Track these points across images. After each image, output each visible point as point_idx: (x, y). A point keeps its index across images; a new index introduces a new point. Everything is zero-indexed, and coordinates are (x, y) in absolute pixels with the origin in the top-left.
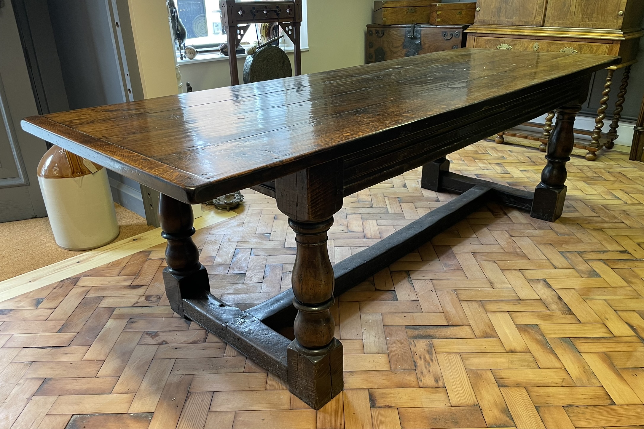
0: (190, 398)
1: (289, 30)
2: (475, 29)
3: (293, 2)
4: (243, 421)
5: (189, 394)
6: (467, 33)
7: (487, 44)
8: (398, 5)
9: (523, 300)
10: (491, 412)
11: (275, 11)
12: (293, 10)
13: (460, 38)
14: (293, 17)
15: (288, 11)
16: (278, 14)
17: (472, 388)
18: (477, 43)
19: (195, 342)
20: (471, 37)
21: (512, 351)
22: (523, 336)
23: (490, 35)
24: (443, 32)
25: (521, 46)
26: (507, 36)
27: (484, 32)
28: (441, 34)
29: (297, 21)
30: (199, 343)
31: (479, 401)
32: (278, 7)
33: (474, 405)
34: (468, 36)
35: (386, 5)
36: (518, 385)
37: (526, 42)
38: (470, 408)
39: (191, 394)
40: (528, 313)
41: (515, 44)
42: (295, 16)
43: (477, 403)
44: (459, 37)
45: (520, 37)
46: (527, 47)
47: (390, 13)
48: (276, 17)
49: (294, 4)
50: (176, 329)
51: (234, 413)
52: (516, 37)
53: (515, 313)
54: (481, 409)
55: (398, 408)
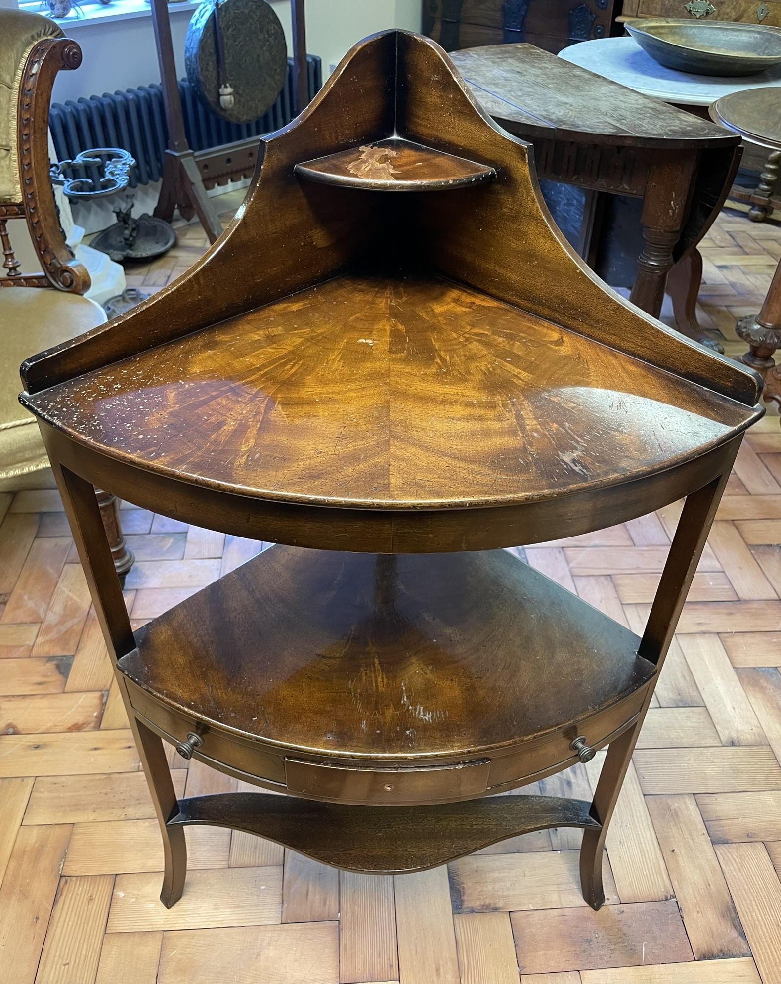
0: (64, 893)
4: (180, 960)
5: (63, 879)
9: (746, 601)
10: (700, 915)
17: (661, 850)
19: (77, 728)
21: (733, 744)
22: (752, 700)
25: (734, 8)
30: (87, 729)
31: (676, 884)
33: (667, 900)
36: (750, 838)
38: (658, 906)
39: (66, 882)
40: (759, 638)
43: (672, 893)
46: (745, 11)
50: (39, 690)
51: (159, 936)
53: (731, 637)
54: (680, 910)
55: (509, 912)
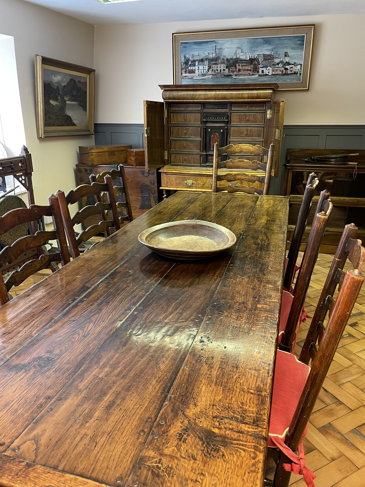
1: (22, 179)
2: (166, 169)
3: (24, 157)
6: (161, 172)
7: (177, 180)
8: (101, 150)
11: (10, 166)
12: (25, 163)
13: (156, 175)
14: (25, 169)
15: (20, 165)
16: (12, 169)
18: (169, 179)
20: (164, 175)
21: (333, 460)
22: (329, 439)
23: (178, 174)
24: (141, 171)
25: (202, 181)
26: (190, 175)
27: (174, 172)
28: (140, 173)
29: (29, 172)
32: (12, 163)
34: (162, 175)
35: (92, 151)
37: (204, 179)
41: (197, 180)
42: (26, 167)
44: (154, 174)
45: (200, 175)
46: (206, 182)
47: (96, 157)
48: (11, 171)
49: (25, 158)
52: (197, 175)
